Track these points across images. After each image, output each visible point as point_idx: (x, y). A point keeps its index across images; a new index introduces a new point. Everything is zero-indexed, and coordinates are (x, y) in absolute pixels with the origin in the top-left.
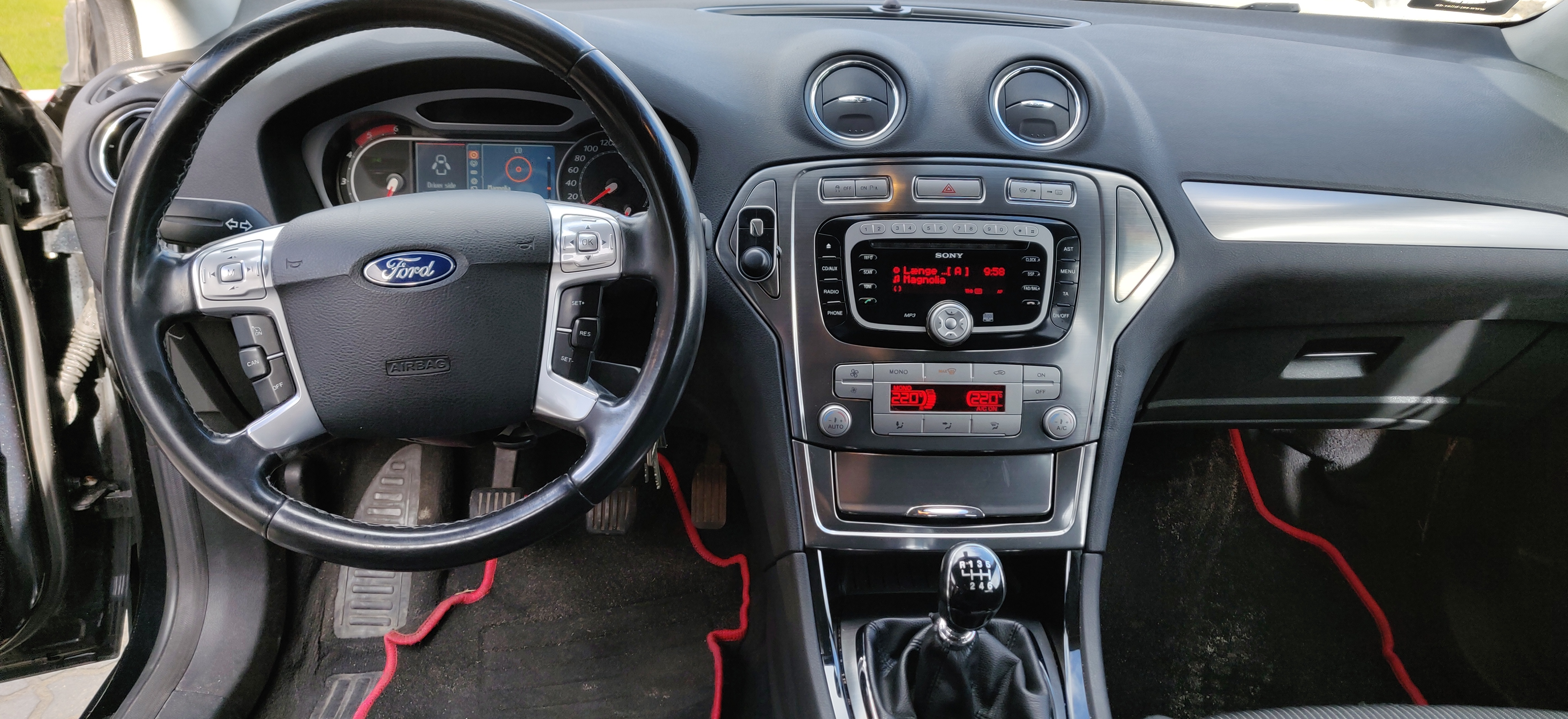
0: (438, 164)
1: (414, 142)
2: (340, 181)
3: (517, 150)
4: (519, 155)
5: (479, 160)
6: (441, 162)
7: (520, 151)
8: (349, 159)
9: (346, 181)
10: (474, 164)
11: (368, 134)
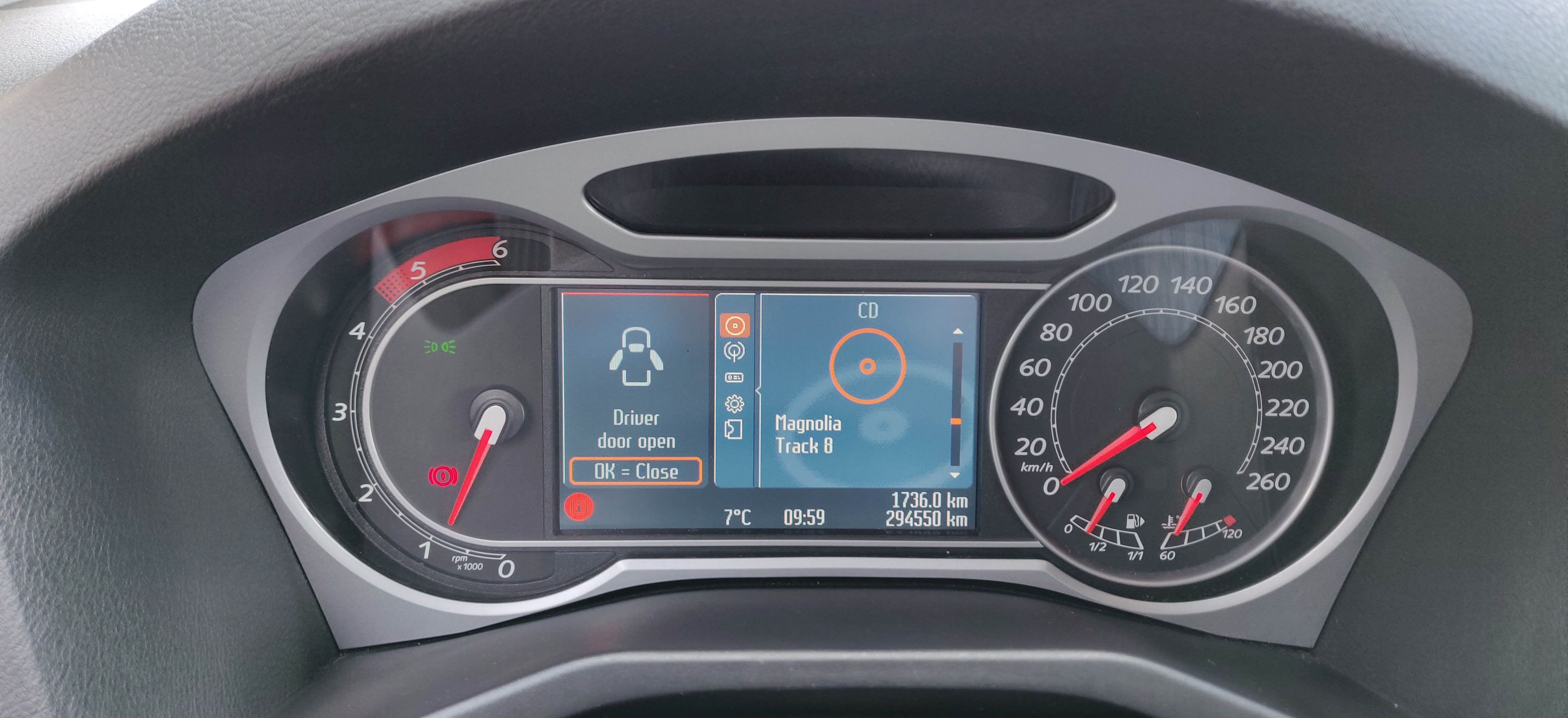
0: (626, 351)
1: (554, 290)
2: (330, 412)
3: (865, 310)
4: (867, 323)
5: (752, 342)
6: (637, 348)
7: (873, 314)
8: (357, 344)
9: (347, 412)
10: (735, 353)
11: (414, 269)
